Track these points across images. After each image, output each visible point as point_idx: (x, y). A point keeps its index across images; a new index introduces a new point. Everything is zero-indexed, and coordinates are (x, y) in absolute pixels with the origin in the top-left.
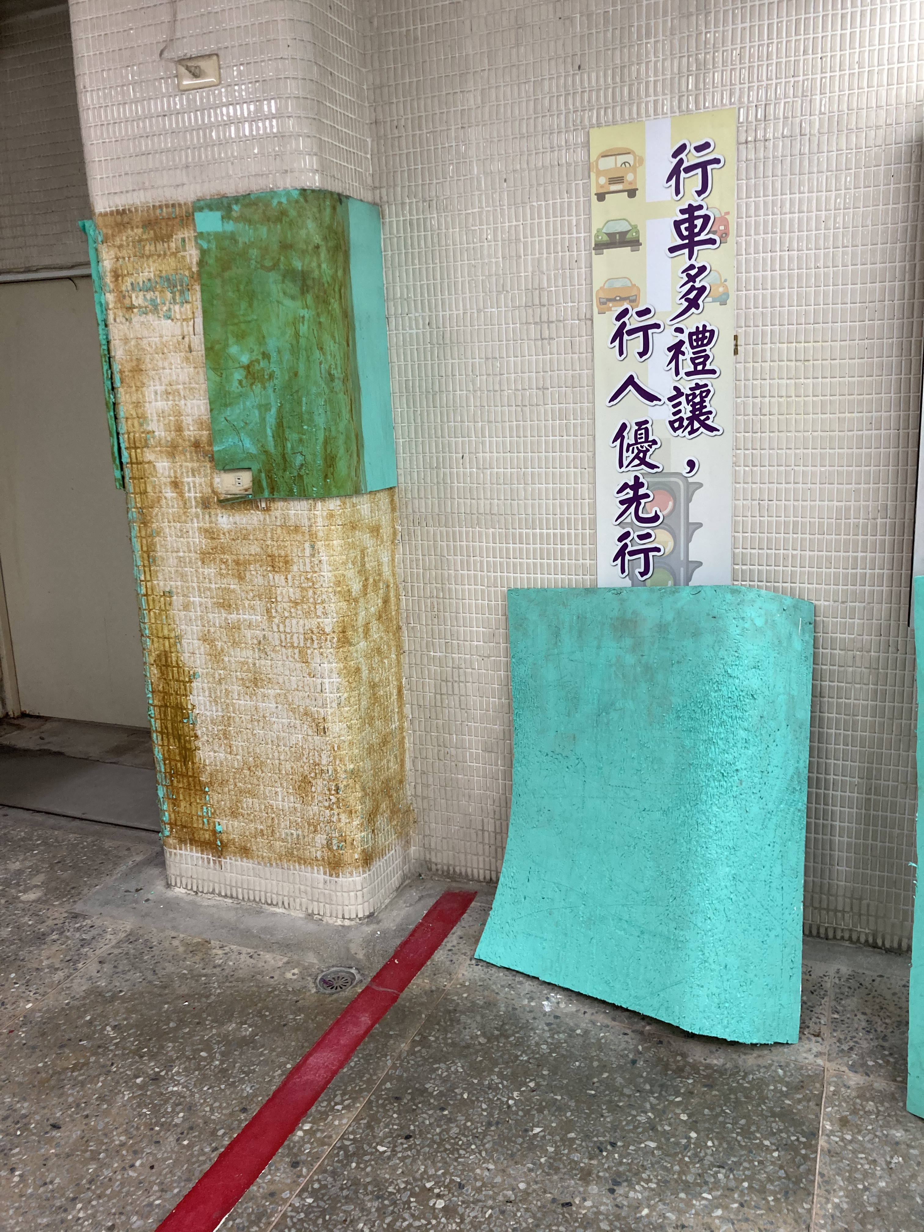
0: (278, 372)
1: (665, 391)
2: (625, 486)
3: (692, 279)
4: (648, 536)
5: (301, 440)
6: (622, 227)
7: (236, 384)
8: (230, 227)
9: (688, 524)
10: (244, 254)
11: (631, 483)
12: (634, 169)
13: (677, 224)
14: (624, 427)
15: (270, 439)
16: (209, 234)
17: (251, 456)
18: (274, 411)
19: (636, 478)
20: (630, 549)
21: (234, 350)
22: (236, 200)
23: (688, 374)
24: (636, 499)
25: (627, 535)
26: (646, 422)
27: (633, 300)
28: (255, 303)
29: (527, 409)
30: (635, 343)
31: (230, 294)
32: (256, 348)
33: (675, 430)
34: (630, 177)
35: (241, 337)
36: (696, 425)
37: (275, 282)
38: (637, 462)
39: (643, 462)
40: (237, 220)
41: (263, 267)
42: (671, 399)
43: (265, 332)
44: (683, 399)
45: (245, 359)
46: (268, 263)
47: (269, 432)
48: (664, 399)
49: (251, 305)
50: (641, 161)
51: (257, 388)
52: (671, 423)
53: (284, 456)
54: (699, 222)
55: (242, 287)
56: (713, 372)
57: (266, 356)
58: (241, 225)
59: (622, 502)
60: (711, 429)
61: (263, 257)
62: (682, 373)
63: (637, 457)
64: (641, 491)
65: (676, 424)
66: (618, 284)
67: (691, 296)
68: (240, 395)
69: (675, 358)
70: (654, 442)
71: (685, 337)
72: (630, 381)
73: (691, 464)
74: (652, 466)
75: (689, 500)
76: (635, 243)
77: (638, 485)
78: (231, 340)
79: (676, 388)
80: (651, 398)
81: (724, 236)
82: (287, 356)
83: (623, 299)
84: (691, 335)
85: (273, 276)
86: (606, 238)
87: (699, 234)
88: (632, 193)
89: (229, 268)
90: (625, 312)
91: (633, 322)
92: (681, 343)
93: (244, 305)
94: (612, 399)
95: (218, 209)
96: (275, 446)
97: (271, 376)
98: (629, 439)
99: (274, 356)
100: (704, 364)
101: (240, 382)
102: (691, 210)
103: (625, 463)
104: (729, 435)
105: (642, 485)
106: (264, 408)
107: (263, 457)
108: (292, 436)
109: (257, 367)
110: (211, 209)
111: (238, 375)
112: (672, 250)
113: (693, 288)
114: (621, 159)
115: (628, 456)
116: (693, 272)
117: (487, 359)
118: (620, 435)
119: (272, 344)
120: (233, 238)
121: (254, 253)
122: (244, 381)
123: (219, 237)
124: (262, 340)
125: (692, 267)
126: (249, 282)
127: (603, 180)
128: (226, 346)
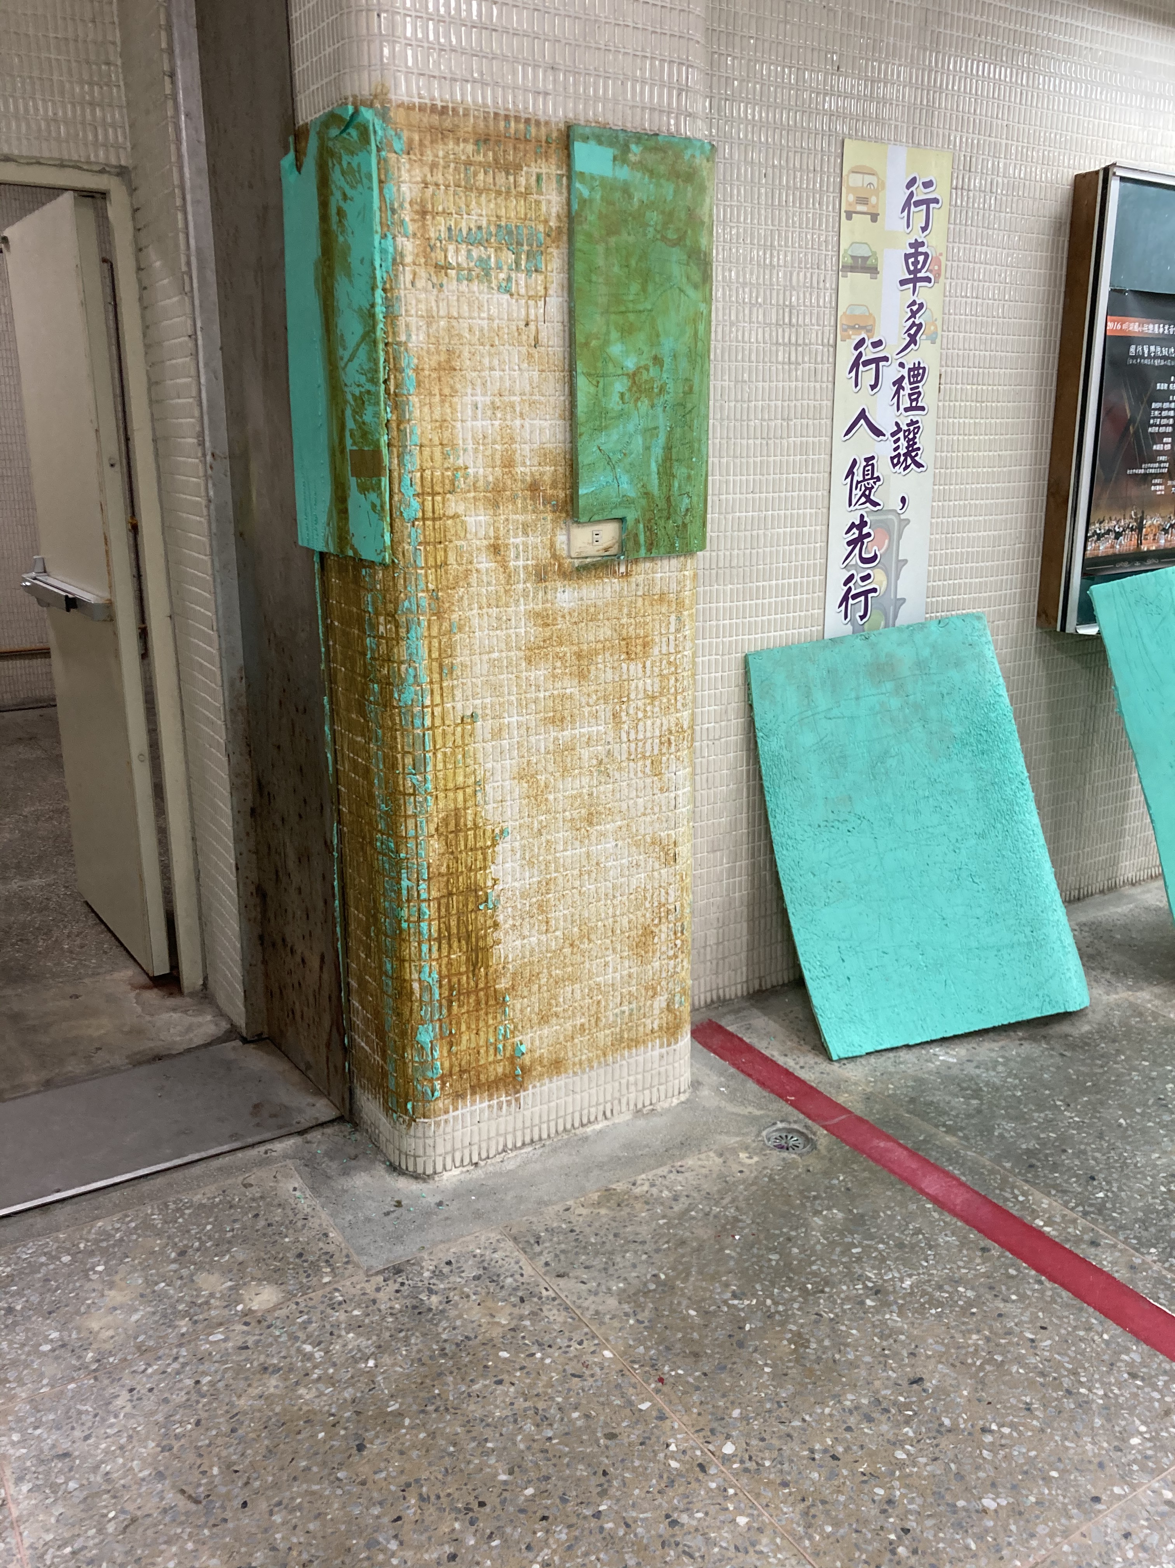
0: (670, 386)
1: (888, 428)
2: (853, 525)
3: (914, 314)
4: (868, 577)
5: (689, 477)
6: (863, 252)
7: (616, 398)
8: (623, 173)
9: (898, 561)
10: (638, 217)
11: (857, 522)
12: (876, 192)
13: (907, 257)
14: (855, 462)
15: (655, 477)
16: (592, 177)
17: (627, 502)
18: (661, 437)
19: (862, 516)
20: (853, 592)
21: (616, 349)
22: (639, 137)
23: (906, 410)
24: (862, 538)
25: (851, 577)
26: (873, 458)
27: (870, 331)
28: (650, 288)
29: (771, 442)
30: (867, 375)
31: (616, 269)
32: (646, 349)
33: (894, 466)
34: (873, 200)
35: (627, 331)
36: (909, 461)
37: (679, 262)
38: (863, 500)
39: (869, 500)
40: (634, 166)
41: (664, 238)
42: (893, 435)
43: (660, 329)
44: (901, 435)
45: (630, 364)
46: (672, 235)
47: (654, 467)
48: (888, 435)
49: (644, 289)
50: (882, 185)
51: (644, 405)
52: (892, 458)
53: (668, 499)
54: (921, 258)
55: (633, 263)
56: (923, 409)
57: (657, 361)
58: (639, 175)
59: (849, 543)
60: (919, 465)
61: (665, 225)
62: (902, 407)
63: (863, 495)
64: (865, 530)
65: (895, 461)
66: (858, 312)
67: (912, 332)
68: (621, 415)
69: (897, 392)
70: (878, 479)
71: (905, 372)
72: (862, 415)
73: (903, 500)
74: (875, 504)
75: (900, 536)
76: (873, 271)
77: (863, 524)
78: (614, 335)
79: (897, 424)
80: (878, 432)
81: (938, 275)
82: (683, 364)
83: (861, 328)
84: (910, 370)
85: (677, 254)
86: (850, 261)
87: (920, 271)
88: (874, 217)
89: (617, 232)
90: (862, 342)
91: (869, 353)
92: (903, 377)
93: (635, 287)
94: (847, 434)
95: (611, 144)
96: (660, 485)
97: (662, 390)
98: (859, 476)
99: (667, 360)
100: (917, 400)
101: (622, 395)
102: (916, 245)
103: (854, 501)
104: (931, 471)
105: (866, 524)
106: (651, 432)
107: (643, 502)
108: (681, 471)
109: (645, 376)
110: (600, 142)
111: (620, 386)
112: (903, 282)
113: (914, 324)
114: (868, 179)
115: (857, 493)
116: (915, 308)
117: (737, 382)
118: (851, 473)
119: (667, 345)
120: (626, 190)
121: (654, 217)
122: (627, 396)
123: (607, 185)
124: (654, 339)
125: (914, 303)
126: (644, 256)
127: (851, 198)
128: (607, 343)
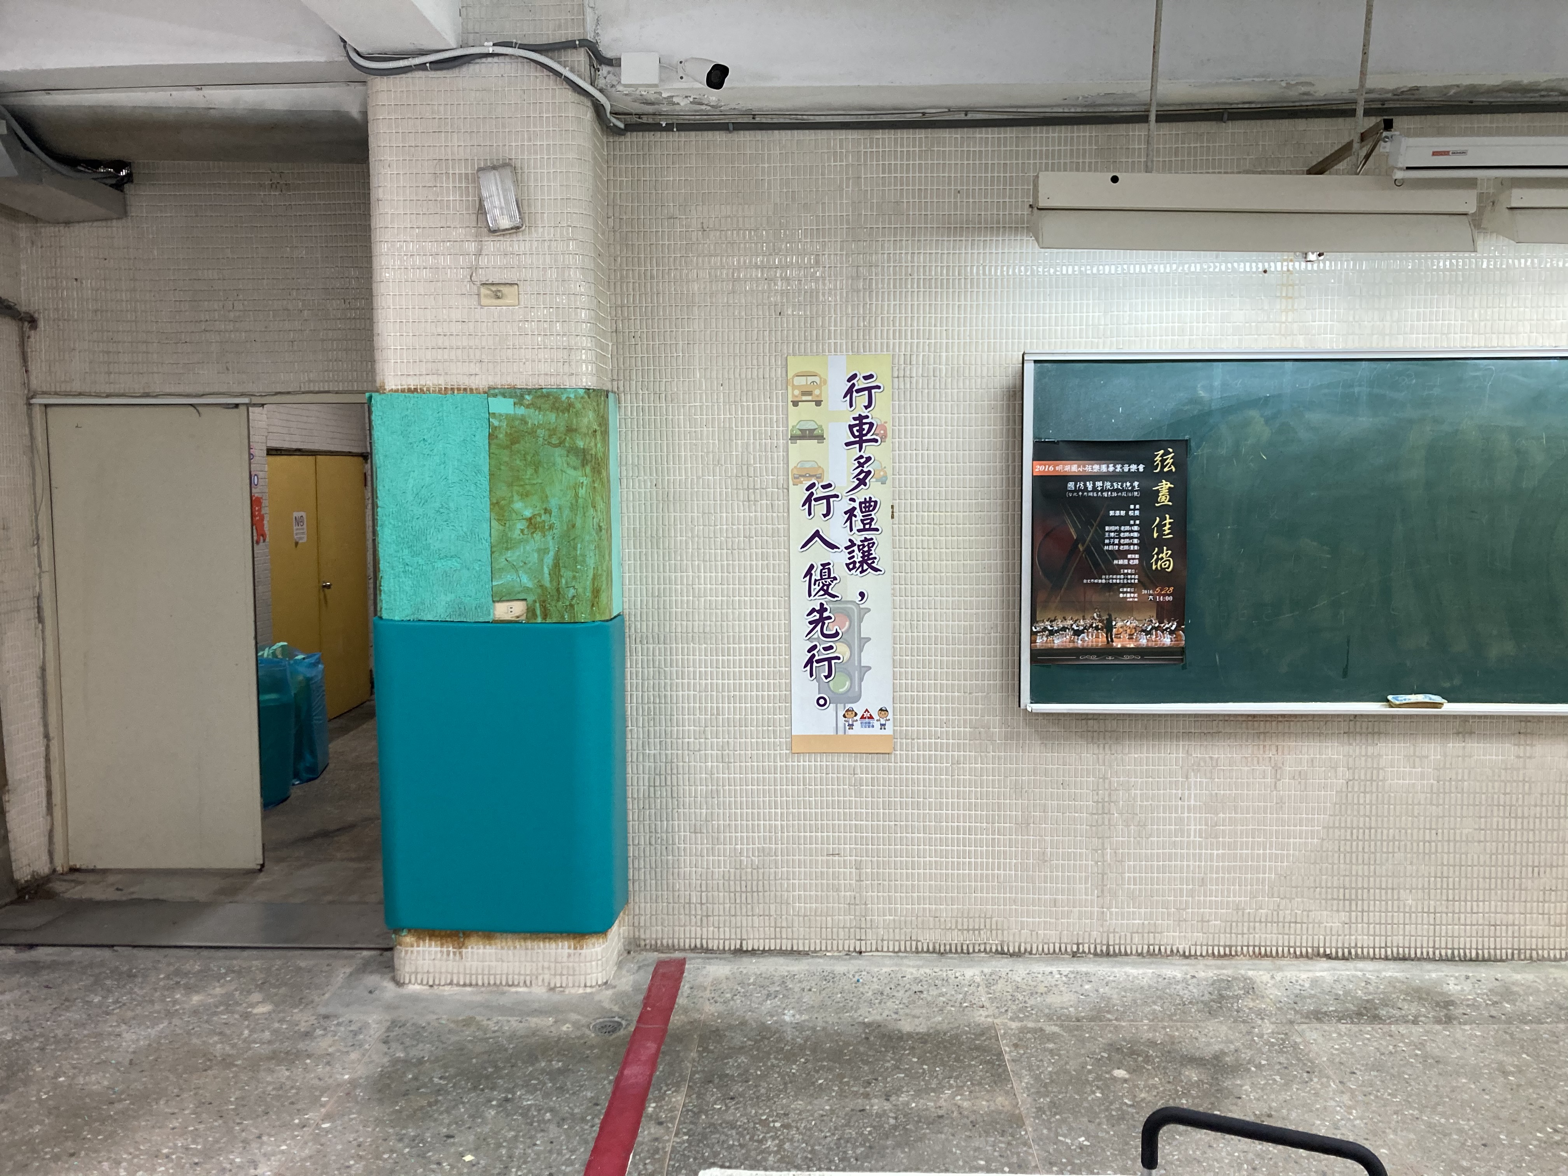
0: (557, 524)
1: (843, 543)
2: (813, 610)
3: (861, 465)
4: (831, 648)
5: (574, 577)
6: (811, 426)
7: (518, 532)
8: (521, 411)
9: (860, 639)
10: (533, 432)
11: (818, 608)
12: (819, 387)
13: (851, 427)
14: (812, 567)
15: (547, 576)
16: (500, 415)
17: (527, 590)
18: (552, 554)
19: (822, 605)
20: (817, 658)
21: (518, 505)
22: (529, 391)
23: (859, 531)
24: (822, 620)
25: (815, 647)
26: (829, 564)
27: (819, 478)
28: (541, 469)
29: (736, 552)
30: (820, 508)
31: (518, 462)
32: (539, 505)
33: (850, 570)
34: (817, 392)
35: (525, 495)
36: (865, 567)
37: (561, 456)
38: (822, 592)
39: (827, 593)
40: (528, 407)
41: (549, 443)
42: (847, 548)
43: (548, 493)
44: (855, 548)
45: (528, 513)
46: (554, 441)
47: (546, 570)
48: (842, 548)
49: (536, 471)
50: (825, 382)
51: (538, 536)
52: (847, 565)
53: (558, 590)
54: (866, 427)
55: (529, 458)
56: (877, 530)
57: (547, 511)
58: (532, 410)
59: (810, 623)
60: (876, 570)
61: (550, 436)
62: (855, 530)
63: (822, 589)
64: (825, 614)
65: (851, 566)
66: (807, 465)
67: (861, 477)
68: (521, 541)
69: (850, 519)
70: (835, 578)
71: (856, 505)
72: (817, 534)
73: (862, 595)
74: (834, 596)
75: (861, 620)
76: (820, 438)
77: (823, 609)
78: (516, 498)
79: (850, 540)
80: (832, 546)
81: (884, 437)
82: (566, 512)
83: (811, 476)
84: (861, 503)
85: (558, 451)
86: (799, 433)
87: (866, 435)
88: (818, 403)
89: (518, 442)
90: (813, 485)
91: (819, 492)
92: (854, 509)
93: (530, 471)
94: (803, 547)
95: (511, 397)
96: (551, 581)
97: (551, 527)
98: (816, 575)
99: (555, 511)
100: (870, 524)
101: (522, 531)
102: (860, 418)
103: (813, 593)
104: (888, 575)
105: (826, 610)
106: (544, 551)
107: (539, 591)
108: (567, 574)
109: (538, 519)
110: (505, 397)
111: (521, 525)
112: (847, 444)
113: (862, 472)
114: (810, 379)
115: (815, 588)
116: (862, 461)
117: (704, 513)
118: (809, 573)
119: (553, 503)
120: (523, 420)
121: (541, 433)
122: (526, 532)
123: (510, 419)
124: (545, 499)
125: (861, 457)
126: (536, 453)
127: (797, 392)
128: (511, 502)
